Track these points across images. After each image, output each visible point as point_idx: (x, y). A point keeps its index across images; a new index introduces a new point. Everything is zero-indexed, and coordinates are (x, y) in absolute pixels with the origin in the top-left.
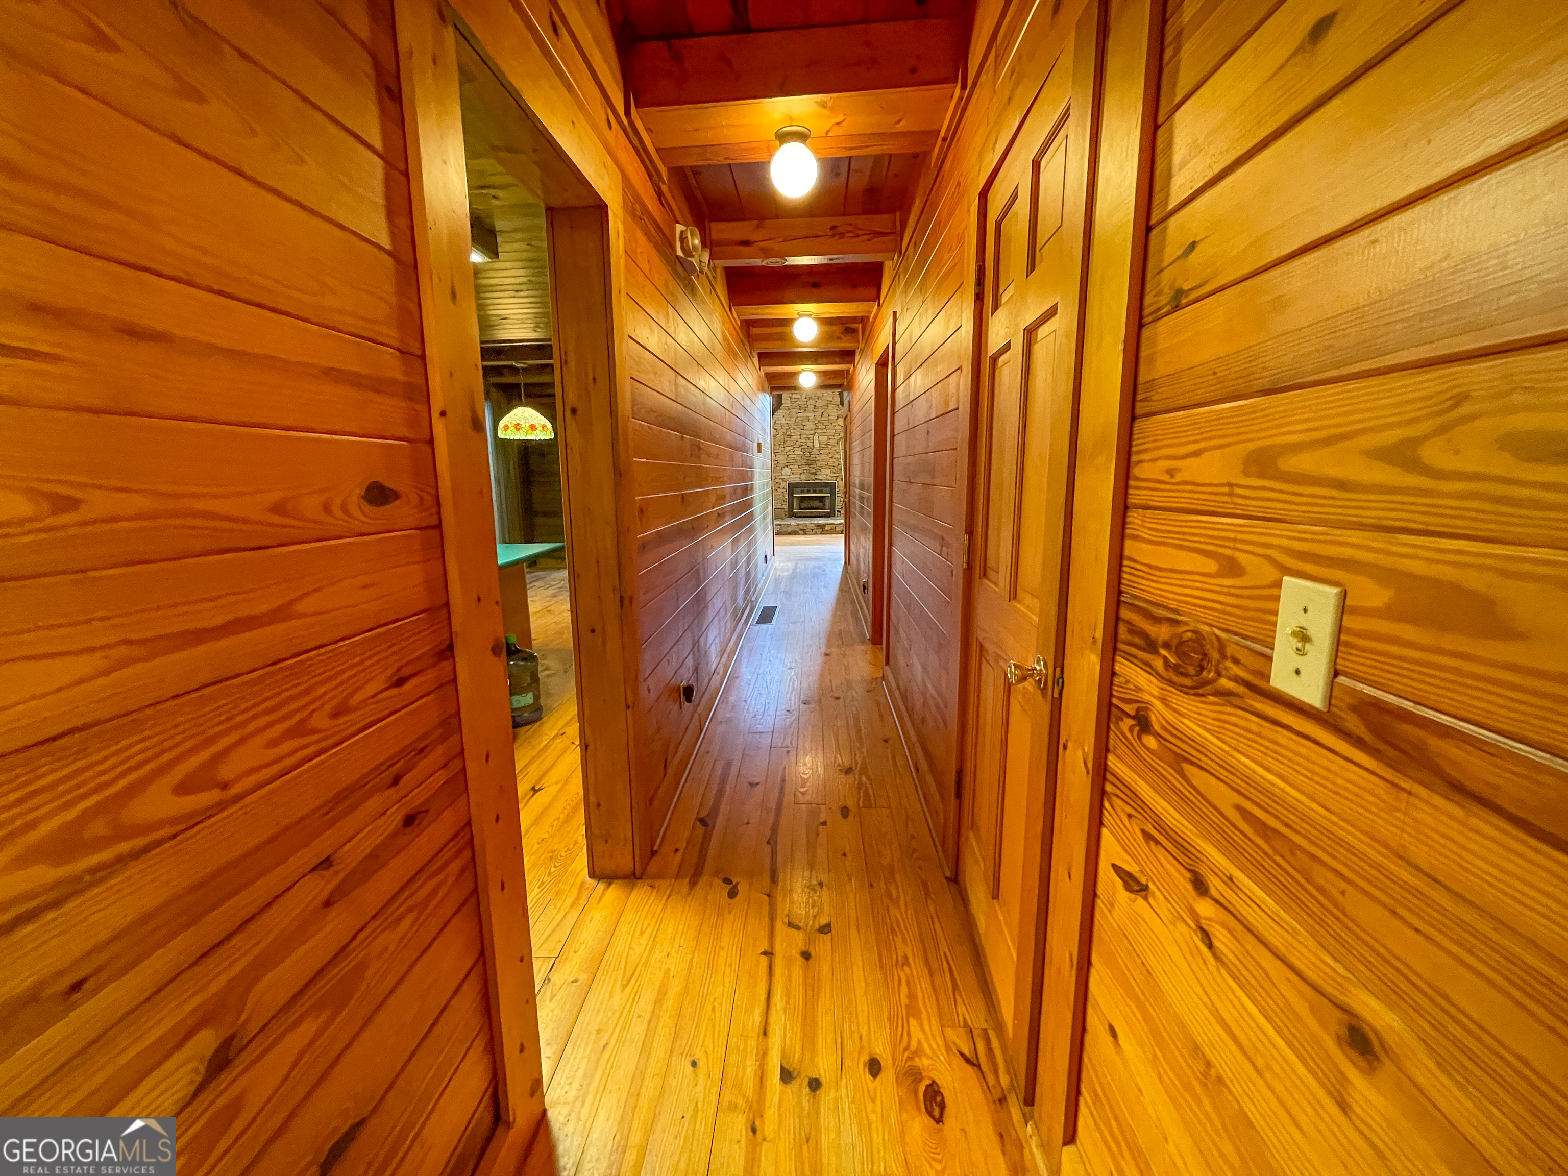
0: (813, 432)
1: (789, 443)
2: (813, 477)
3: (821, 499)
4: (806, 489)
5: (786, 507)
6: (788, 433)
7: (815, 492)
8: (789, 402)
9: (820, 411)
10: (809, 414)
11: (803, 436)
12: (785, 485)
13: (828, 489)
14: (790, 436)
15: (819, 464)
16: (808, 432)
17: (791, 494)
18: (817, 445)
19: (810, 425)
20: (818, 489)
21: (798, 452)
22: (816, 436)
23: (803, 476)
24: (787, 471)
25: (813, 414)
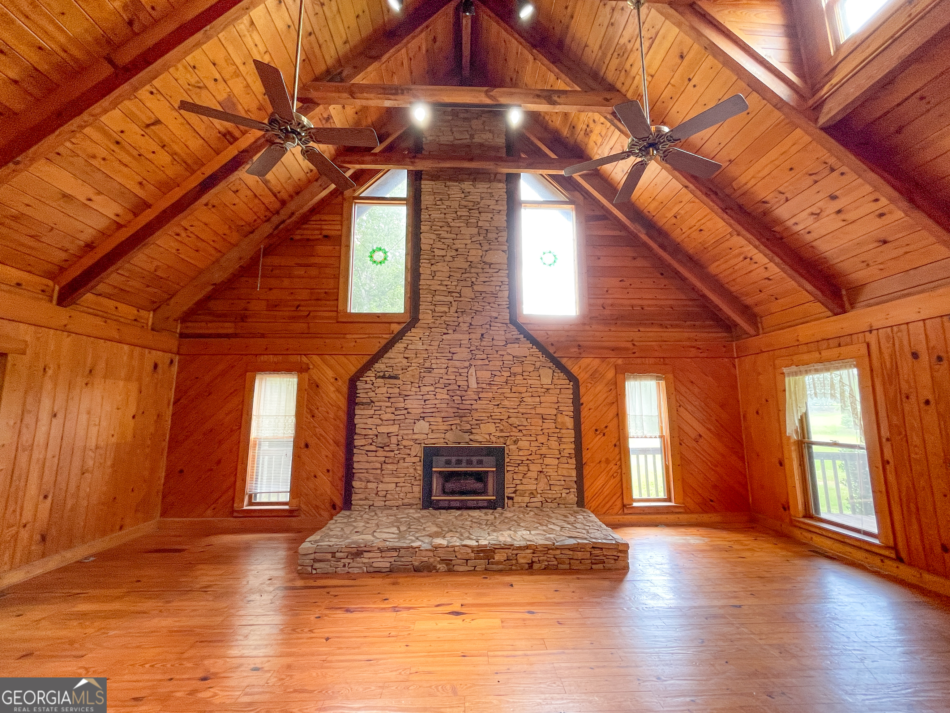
0: (467, 364)
1: (428, 380)
2: (467, 437)
3: (480, 477)
4: (454, 459)
5: (417, 489)
6: (427, 365)
7: (469, 463)
8: (430, 317)
9: (479, 331)
10: (460, 336)
11: (451, 370)
12: (417, 450)
13: (491, 460)
14: (430, 370)
15: (476, 415)
16: (458, 364)
17: (428, 465)
18: (473, 384)
19: (463, 353)
20: (474, 459)
21: (443, 395)
22: (472, 370)
23: (449, 435)
24: (422, 426)
25: (467, 336)
